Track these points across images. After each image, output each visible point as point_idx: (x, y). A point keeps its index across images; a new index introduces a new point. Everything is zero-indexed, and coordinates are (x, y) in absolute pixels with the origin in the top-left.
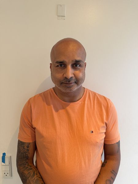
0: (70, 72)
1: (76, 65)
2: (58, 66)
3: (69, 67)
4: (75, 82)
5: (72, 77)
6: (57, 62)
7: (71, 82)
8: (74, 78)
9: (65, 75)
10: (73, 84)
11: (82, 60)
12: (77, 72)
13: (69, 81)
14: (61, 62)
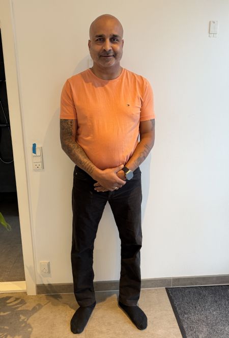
0: (108, 46)
1: (114, 40)
2: (97, 40)
3: (108, 40)
4: (113, 56)
5: (110, 50)
6: (97, 36)
7: (109, 55)
8: (112, 51)
9: (104, 48)
10: (111, 57)
11: (120, 35)
12: (115, 46)
13: (108, 54)
14: (100, 36)
